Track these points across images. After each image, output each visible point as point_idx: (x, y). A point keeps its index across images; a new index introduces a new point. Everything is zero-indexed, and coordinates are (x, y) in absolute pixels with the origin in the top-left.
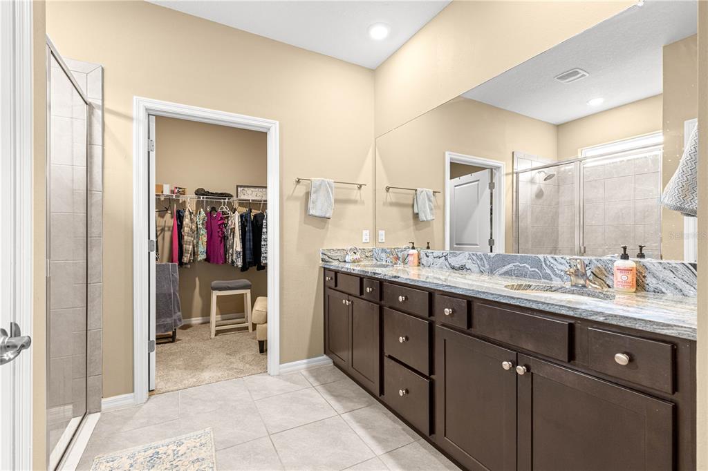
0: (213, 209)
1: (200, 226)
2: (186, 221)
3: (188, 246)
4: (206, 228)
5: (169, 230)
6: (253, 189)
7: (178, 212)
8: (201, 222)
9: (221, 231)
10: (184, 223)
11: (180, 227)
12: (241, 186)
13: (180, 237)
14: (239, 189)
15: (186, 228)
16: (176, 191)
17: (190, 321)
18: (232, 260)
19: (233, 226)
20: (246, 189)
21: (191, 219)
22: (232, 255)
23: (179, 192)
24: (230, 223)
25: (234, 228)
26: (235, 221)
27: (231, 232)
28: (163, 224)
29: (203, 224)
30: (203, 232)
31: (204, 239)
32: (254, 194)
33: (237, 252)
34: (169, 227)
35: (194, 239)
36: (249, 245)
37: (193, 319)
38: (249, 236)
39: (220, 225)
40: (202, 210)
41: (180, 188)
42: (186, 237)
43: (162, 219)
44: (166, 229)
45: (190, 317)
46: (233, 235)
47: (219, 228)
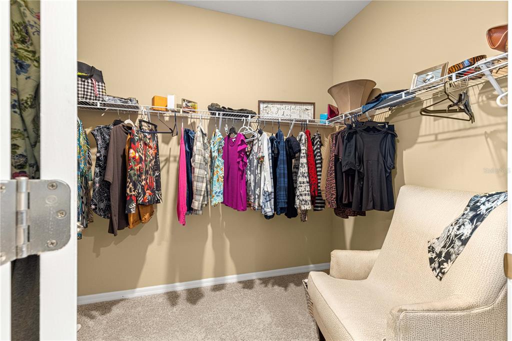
0: (232, 130)
1: (215, 154)
2: (198, 146)
3: (200, 184)
4: (223, 158)
5: (175, 160)
6: (278, 106)
7: (187, 132)
8: (216, 148)
9: (242, 160)
10: (195, 148)
11: (189, 154)
12: (264, 102)
13: (189, 169)
14: (262, 106)
15: (197, 157)
16: (184, 105)
17: (201, 283)
18: (259, 205)
19: (260, 155)
20: (270, 105)
21: (204, 144)
22: (259, 197)
23: (187, 106)
24: (255, 148)
25: (263, 157)
26: (263, 147)
27: (258, 163)
28: (168, 153)
29: (218, 150)
30: (220, 163)
31: (220, 172)
32: (280, 112)
33: (265, 192)
34: (175, 157)
35: (208, 173)
36: (283, 182)
37: (204, 280)
38: (282, 168)
39: (240, 152)
40: (217, 130)
41: (189, 102)
42: (197, 171)
43: (166, 146)
44: (172, 159)
45: (200, 277)
46: (261, 167)
47: (240, 157)
